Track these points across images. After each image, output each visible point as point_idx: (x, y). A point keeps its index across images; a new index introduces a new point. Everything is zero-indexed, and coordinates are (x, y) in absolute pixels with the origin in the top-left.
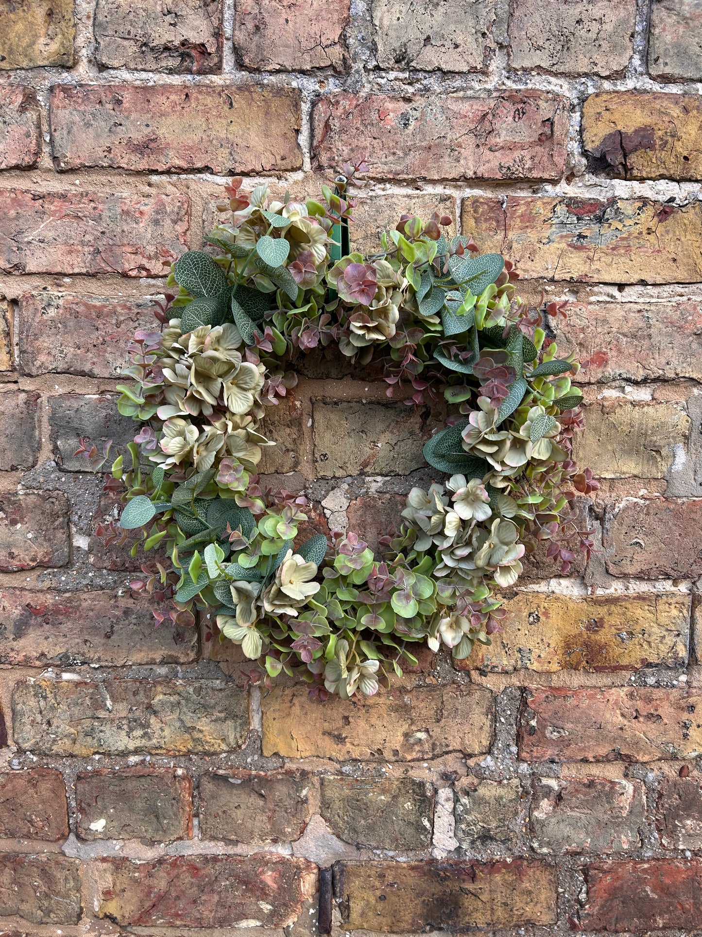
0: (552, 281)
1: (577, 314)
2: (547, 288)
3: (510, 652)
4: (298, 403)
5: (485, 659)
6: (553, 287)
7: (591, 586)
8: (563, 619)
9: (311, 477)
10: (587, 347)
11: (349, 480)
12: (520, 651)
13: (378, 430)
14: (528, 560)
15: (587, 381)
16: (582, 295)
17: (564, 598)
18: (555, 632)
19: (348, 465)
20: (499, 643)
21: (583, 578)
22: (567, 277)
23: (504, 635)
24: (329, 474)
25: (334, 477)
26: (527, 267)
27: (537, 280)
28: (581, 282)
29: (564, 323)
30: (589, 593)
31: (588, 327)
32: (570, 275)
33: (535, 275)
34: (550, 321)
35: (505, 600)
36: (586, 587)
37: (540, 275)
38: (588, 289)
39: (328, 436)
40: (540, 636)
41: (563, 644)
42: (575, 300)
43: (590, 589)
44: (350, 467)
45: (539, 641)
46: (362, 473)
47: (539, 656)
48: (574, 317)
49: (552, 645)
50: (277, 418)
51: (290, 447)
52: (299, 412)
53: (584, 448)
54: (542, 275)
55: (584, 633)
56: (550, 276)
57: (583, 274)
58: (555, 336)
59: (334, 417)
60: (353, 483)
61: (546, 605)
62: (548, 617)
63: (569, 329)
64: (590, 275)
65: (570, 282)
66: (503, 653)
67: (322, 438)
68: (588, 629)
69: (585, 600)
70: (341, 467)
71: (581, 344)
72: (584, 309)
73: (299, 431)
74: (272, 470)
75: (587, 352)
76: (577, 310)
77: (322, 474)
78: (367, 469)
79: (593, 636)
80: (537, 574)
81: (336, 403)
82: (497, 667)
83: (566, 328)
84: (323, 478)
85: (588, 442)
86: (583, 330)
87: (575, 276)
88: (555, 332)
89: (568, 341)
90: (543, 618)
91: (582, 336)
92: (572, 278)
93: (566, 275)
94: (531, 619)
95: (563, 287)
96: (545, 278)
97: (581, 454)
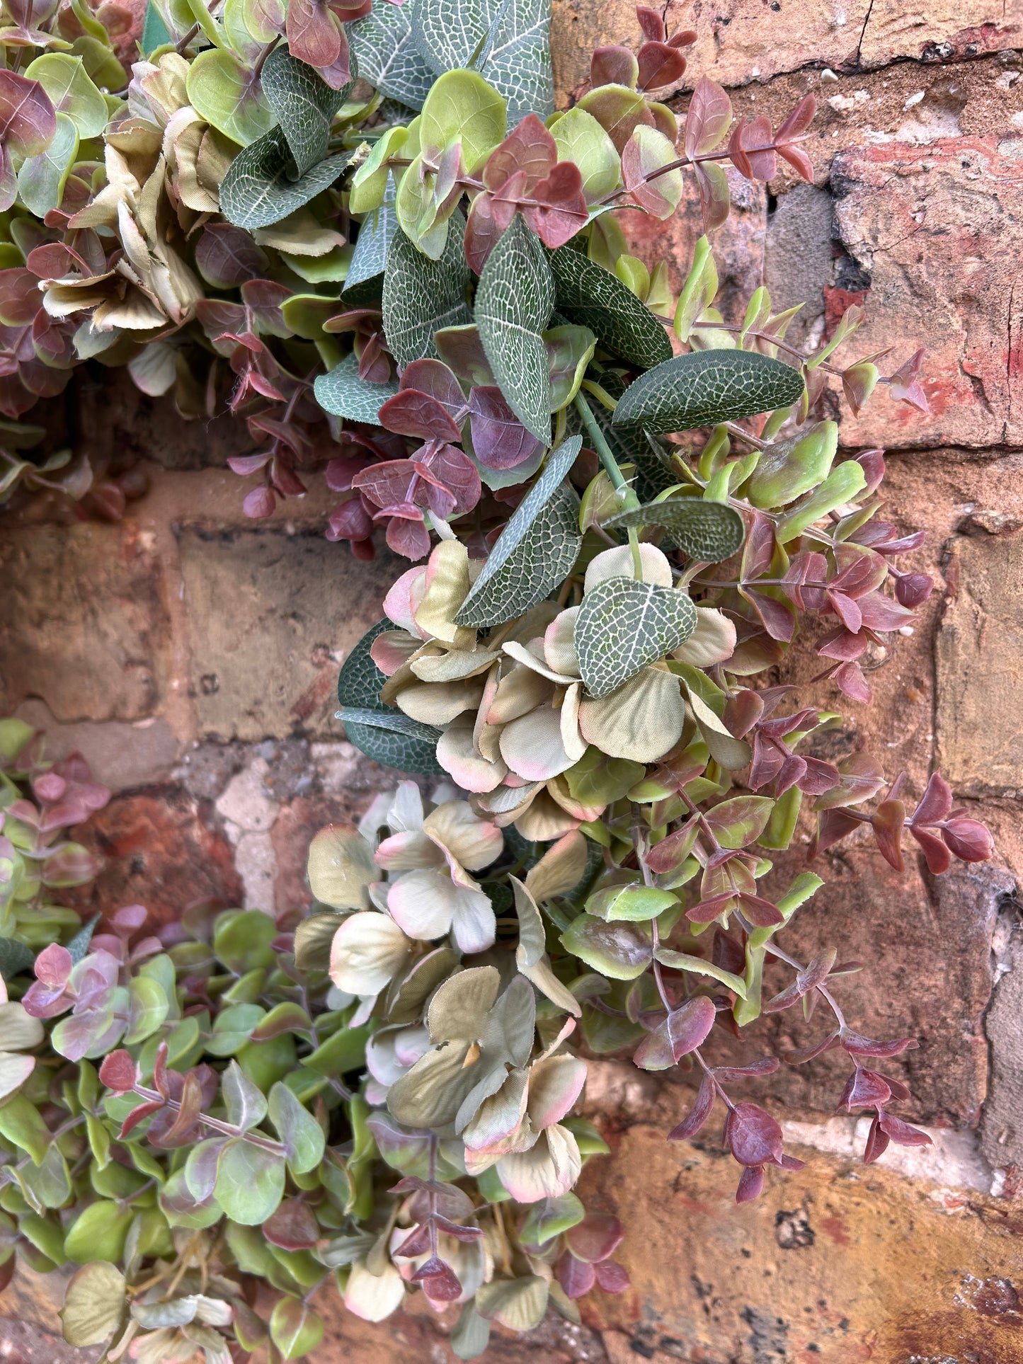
0: (855, 70)
1: (953, 186)
2: (838, 102)
3: (719, 1312)
4: (146, 539)
5: (644, 1312)
6: (862, 96)
7: (1007, 1169)
8: (895, 1256)
9: (184, 736)
10: (994, 309)
11: (268, 749)
12: (748, 1316)
13: (330, 611)
14: (775, 1047)
15: (992, 437)
16: (981, 108)
17: (899, 1187)
18: (865, 1289)
19: (264, 708)
20: (684, 1278)
21: (977, 1136)
22: (911, 44)
23: (700, 1259)
24: (224, 731)
25: (234, 739)
26: (759, 35)
27: (795, 75)
28: (971, 57)
29: (898, 225)
30: (996, 1189)
31: (998, 229)
32: (923, 36)
33: (787, 60)
34: (846, 223)
35: (701, 1158)
36: (989, 1169)
37: (805, 56)
38: (1002, 83)
39: (215, 627)
40: (814, 1290)
41: (894, 1334)
42: (954, 133)
43: (1000, 1178)
44: (270, 715)
45: (811, 1303)
46: (299, 734)
47: (813, 1348)
48: (943, 195)
49: (859, 1327)
50: (102, 577)
51: (137, 652)
52: (147, 560)
53: (983, 687)
54: (813, 53)
55: (969, 1318)
56: (844, 51)
57: (977, 21)
58: (865, 281)
59: (224, 573)
60: (278, 757)
61: (835, 1198)
62: (840, 1239)
63: (921, 244)
64: (1002, 23)
65: (923, 64)
66: (697, 1307)
67: (203, 631)
68: (985, 1304)
69: (979, 1211)
70: (250, 713)
71: (969, 300)
72: (982, 162)
73: (153, 610)
74: (102, 711)
75: (993, 327)
76: (954, 167)
77: (208, 728)
78: (310, 723)
79: (1001, 1335)
80: (805, 1097)
81: (226, 536)
82: (678, 1343)
83: (908, 245)
84: (212, 739)
85: (998, 666)
86: (975, 243)
87: (944, 36)
88: (866, 264)
89: (919, 292)
90: (824, 1239)
91: (972, 265)
92: (930, 47)
93: (906, 39)
94: (786, 1231)
95: (899, 88)
96: (823, 65)
97: (972, 710)
